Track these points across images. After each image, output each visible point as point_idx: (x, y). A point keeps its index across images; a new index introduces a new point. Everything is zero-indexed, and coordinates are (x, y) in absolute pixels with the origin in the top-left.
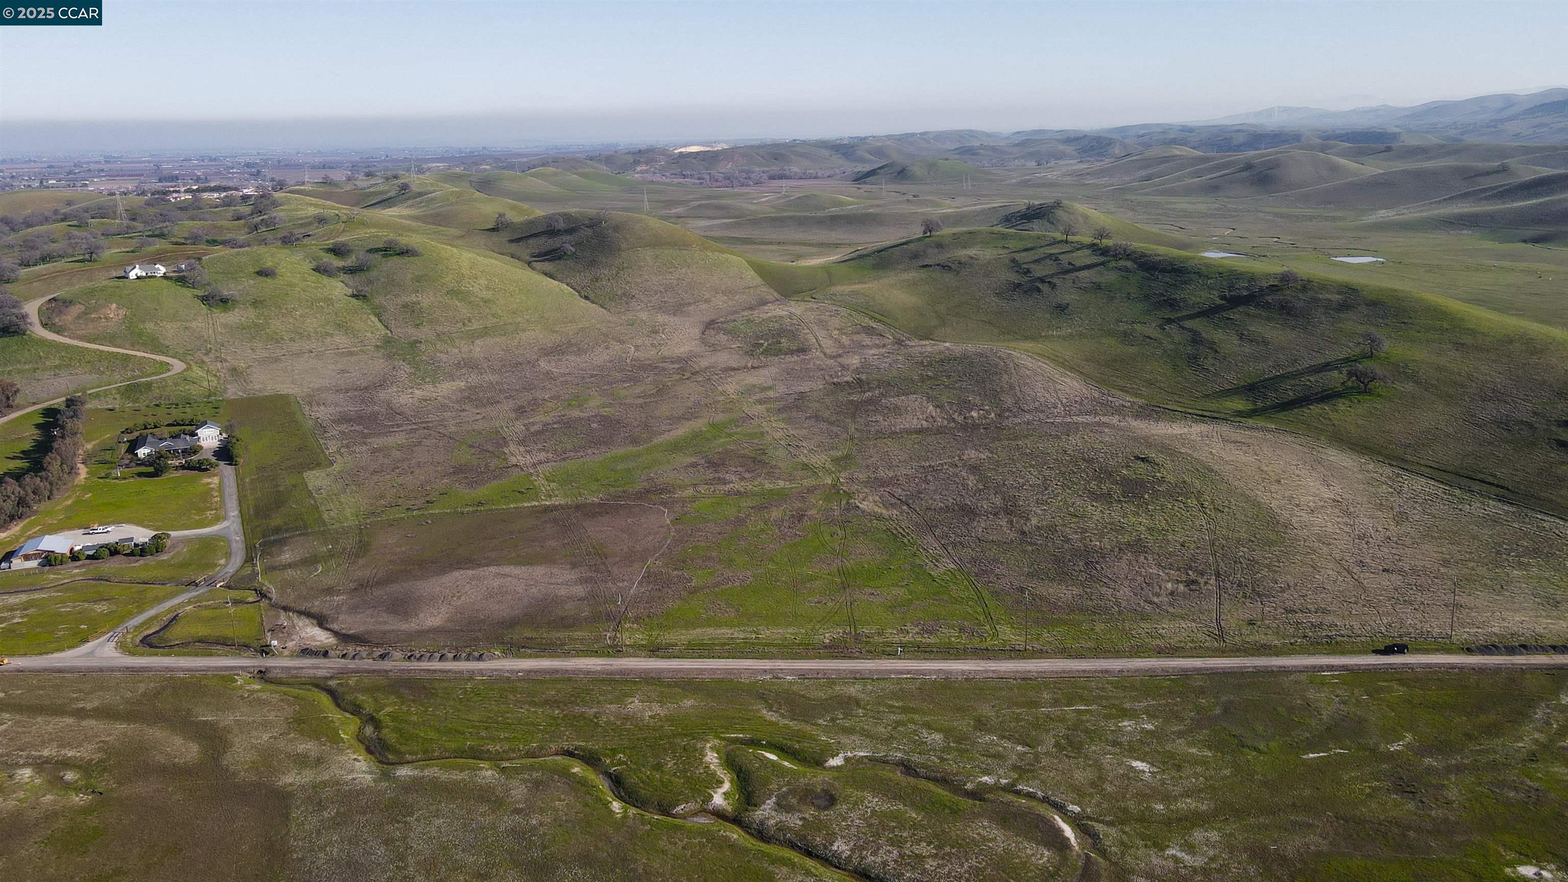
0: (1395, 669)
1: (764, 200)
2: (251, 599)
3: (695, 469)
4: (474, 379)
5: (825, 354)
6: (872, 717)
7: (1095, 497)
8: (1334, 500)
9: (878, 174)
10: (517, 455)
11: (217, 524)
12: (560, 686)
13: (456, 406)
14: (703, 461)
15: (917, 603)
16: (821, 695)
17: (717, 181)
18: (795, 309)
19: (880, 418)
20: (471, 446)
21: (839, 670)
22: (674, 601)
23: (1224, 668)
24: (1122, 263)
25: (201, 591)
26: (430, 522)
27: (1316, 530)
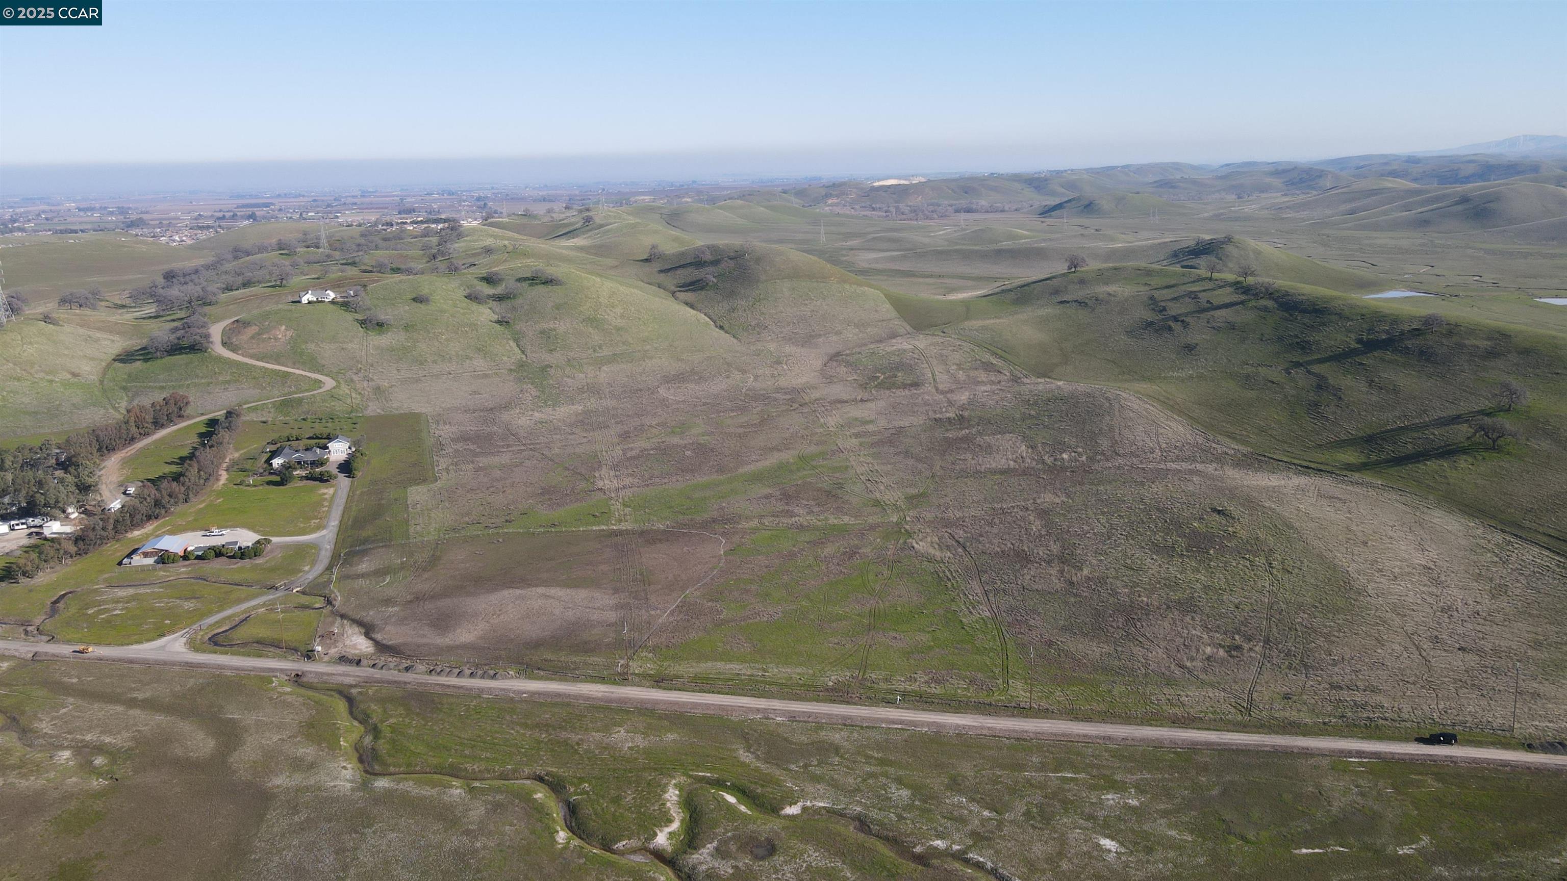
0: (1435, 761)
1: (941, 233)
2: (317, 606)
3: (767, 501)
4: (592, 403)
5: (937, 389)
6: (845, 766)
7: (1157, 548)
8: (1425, 567)
9: (1064, 208)
10: (606, 480)
11: (316, 533)
12: (556, 710)
13: (568, 430)
14: (778, 493)
15: (937, 650)
16: (804, 739)
17: (903, 214)
18: (921, 342)
19: (969, 456)
20: (567, 469)
21: (832, 714)
22: (697, 632)
23: (1240, 744)
24: (1264, 302)
25: (279, 594)
26: (501, 540)
27: (1393, 599)
